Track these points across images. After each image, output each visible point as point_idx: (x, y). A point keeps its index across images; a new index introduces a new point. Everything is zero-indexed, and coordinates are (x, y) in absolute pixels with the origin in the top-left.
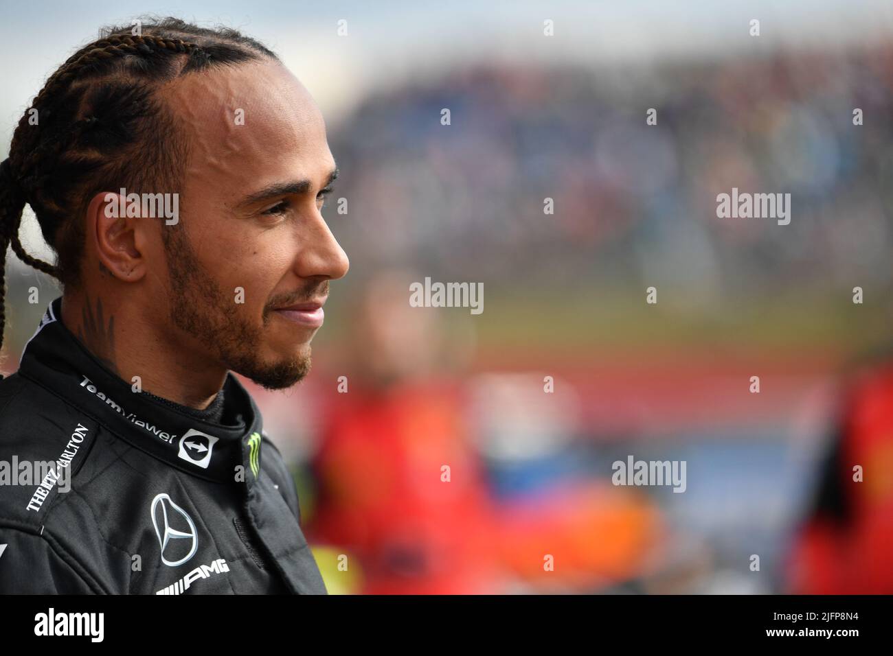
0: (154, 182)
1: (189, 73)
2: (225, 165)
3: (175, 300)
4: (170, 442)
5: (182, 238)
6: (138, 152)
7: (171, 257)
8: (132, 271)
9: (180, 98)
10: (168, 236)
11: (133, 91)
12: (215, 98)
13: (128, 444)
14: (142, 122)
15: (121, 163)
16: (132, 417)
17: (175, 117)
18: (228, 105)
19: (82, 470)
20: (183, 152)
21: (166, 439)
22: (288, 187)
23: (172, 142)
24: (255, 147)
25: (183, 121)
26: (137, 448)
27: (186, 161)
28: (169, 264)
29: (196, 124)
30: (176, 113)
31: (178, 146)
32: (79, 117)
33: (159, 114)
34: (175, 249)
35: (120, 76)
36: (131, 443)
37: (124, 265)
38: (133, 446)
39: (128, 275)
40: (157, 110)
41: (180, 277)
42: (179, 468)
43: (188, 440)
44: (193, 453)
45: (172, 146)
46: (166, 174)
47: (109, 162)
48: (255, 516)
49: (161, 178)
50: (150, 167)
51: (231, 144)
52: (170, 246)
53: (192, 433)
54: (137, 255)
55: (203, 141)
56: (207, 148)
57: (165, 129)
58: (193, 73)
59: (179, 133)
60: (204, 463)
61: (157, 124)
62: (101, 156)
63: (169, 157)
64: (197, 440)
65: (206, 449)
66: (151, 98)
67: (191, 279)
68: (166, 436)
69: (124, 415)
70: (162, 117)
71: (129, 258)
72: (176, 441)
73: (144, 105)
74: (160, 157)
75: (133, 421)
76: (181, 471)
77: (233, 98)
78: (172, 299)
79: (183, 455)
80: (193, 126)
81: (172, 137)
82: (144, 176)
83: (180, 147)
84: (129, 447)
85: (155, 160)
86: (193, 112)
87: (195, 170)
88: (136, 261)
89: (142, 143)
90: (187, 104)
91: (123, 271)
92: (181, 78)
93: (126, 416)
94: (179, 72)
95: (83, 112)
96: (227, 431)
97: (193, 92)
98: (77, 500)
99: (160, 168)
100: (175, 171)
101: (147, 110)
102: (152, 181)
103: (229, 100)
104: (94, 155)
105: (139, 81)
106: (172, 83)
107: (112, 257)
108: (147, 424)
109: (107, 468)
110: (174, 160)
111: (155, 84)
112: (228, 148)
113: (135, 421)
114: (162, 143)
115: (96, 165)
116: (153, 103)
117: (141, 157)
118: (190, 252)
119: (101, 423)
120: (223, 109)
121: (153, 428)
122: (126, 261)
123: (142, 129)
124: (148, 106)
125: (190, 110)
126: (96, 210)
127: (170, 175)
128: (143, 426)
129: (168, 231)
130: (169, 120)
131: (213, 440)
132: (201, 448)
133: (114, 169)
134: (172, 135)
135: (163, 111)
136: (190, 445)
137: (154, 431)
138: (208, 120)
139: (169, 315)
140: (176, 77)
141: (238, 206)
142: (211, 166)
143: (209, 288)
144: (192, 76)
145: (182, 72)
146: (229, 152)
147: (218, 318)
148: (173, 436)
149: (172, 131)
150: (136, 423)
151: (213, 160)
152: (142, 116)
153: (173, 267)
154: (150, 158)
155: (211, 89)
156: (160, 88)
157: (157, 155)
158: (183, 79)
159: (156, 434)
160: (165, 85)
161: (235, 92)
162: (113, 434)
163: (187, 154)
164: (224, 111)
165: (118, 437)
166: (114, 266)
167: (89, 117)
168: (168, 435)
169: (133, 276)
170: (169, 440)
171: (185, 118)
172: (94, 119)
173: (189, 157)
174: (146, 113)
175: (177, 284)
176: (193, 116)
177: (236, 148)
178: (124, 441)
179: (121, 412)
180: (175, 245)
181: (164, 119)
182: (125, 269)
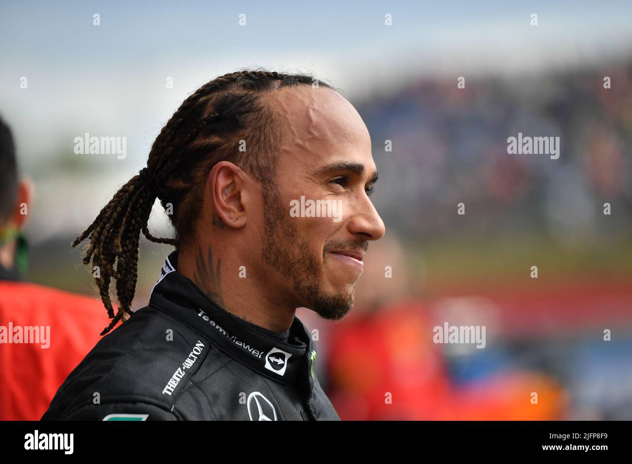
0: (257, 156)
1: (284, 87)
2: (308, 145)
3: (266, 242)
4: (260, 357)
5: (277, 194)
6: (247, 134)
7: (267, 208)
8: (237, 220)
9: (278, 101)
10: (267, 194)
11: (244, 98)
12: (303, 102)
13: (231, 357)
14: (251, 115)
15: (234, 142)
16: (234, 338)
17: (274, 113)
18: (311, 106)
19: (199, 371)
20: (279, 135)
21: (256, 355)
22: (350, 165)
23: (272, 128)
24: (329, 134)
25: (279, 115)
26: (236, 361)
27: (280, 141)
28: (265, 214)
29: (288, 116)
30: (275, 110)
31: (275, 131)
32: (206, 116)
33: (263, 110)
34: (271, 202)
35: (236, 90)
36: (233, 357)
37: (232, 215)
38: (234, 359)
39: (234, 222)
40: (261, 108)
41: (271, 223)
42: (265, 375)
43: (271, 355)
44: (275, 365)
45: (271, 131)
46: (266, 150)
47: (226, 143)
48: (314, 409)
49: (262, 153)
50: (255, 145)
51: (312, 131)
52: (267, 200)
53: (275, 350)
54: (242, 208)
55: (293, 128)
56: (296, 133)
57: (267, 120)
58: (287, 87)
59: (277, 123)
60: (282, 372)
61: (261, 117)
62: (220, 140)
63: (269, 138)
64: (277, 356)
65: (283, 363)
66: (258, 102)
67: (278, 224)
68: (257, 352)
69: (228, 336)
70: (264, 113)
71: (236, 210)
72: (264, 356)
73: (252, 105)
74: (262, 138)
75: (234, 341)
76: (267, 378)
77: (315, 103)
78: (264, 241)
79: (268, 366)
80: (287, 118)
81: (271, 125)
82: (250, 153)
83: (277, 132)
84: (231, 359)
85: (258, 141)
86: (287, 110)
87: (286, 148)
88: (241, 213)
89: (250, 129)
90: (283, 104)
91: (231, 218)
92: (278, 90)
93: (229, 337)
94: (277, 87)
95: (208, 112)
96: (297, 349)
97: (287, 97)
98: (196, 391)
99: (262, 146)
100: (273, 148)
101: (255, 108)
102: (255, 155)
103: (312, 104)
104: (215, 139)
105: (249, 92)
106: (272, 93)
107: (224, 208)
108: (244, 344)
109: (217, 371)
110: (272, 141)
111: (260, 93)
112: (311, 133)
113: (235, 342)
114: (264, 129)
115: (216, 146)
116: (258, 104)
117: (249, 139)
118: (281, 205)
119: (212, 341)
120: (308, 108)
121: (249, 346)
122: (234, 211)
123: (250, 120)
124: (255, 106)
125: (285, 108)
126: (216, 173)
127: (269, 151)
128: (241, 345)
129: (267, 189)
130: (269, 114)
131: (288, 356)
132: (280, 362)
133: (229, 148)
134: (271, 123)
135: (265, 109)
136: (273, 359)
137: (249, 349)
138: (297, 115)
139: (261, 254)
140: (275, 91)
141: (315, 174)
142: (298, 145)
143: (290, 230)
144: (286, 89)
145: (278, 87)
146: (311, 136)
147: (296, 253)
148: (262, 353)
149: (272, 121)
150: (236, 343)
151: (300, 142)
152: (250, 112)
153: (268, 216)
154: (255, 138)
155: (299, 96)
156: (264, 96)
157: (260, 137)
158: (280, 91)
159: (250, 351)
160: (267, 94)
161: (316, 100)
162: (220, 350)
163: (282, 137)
164: (309, 109)
165: (223, 352)
166: (225, 215)
167: (213, 114)
168: (258, 352)
169: (237, 223)
170: (259, 356)
171: (281, 113)
172: (217, 114)
173: (283, 138)
174: (253, 110)
175: (268, 229)
176: (287, 112)
177: (316, 134)
178: (227, 355)
179: (226, 335)
180: (272, 200)
181: (266, 114)
182: (233, 218)
